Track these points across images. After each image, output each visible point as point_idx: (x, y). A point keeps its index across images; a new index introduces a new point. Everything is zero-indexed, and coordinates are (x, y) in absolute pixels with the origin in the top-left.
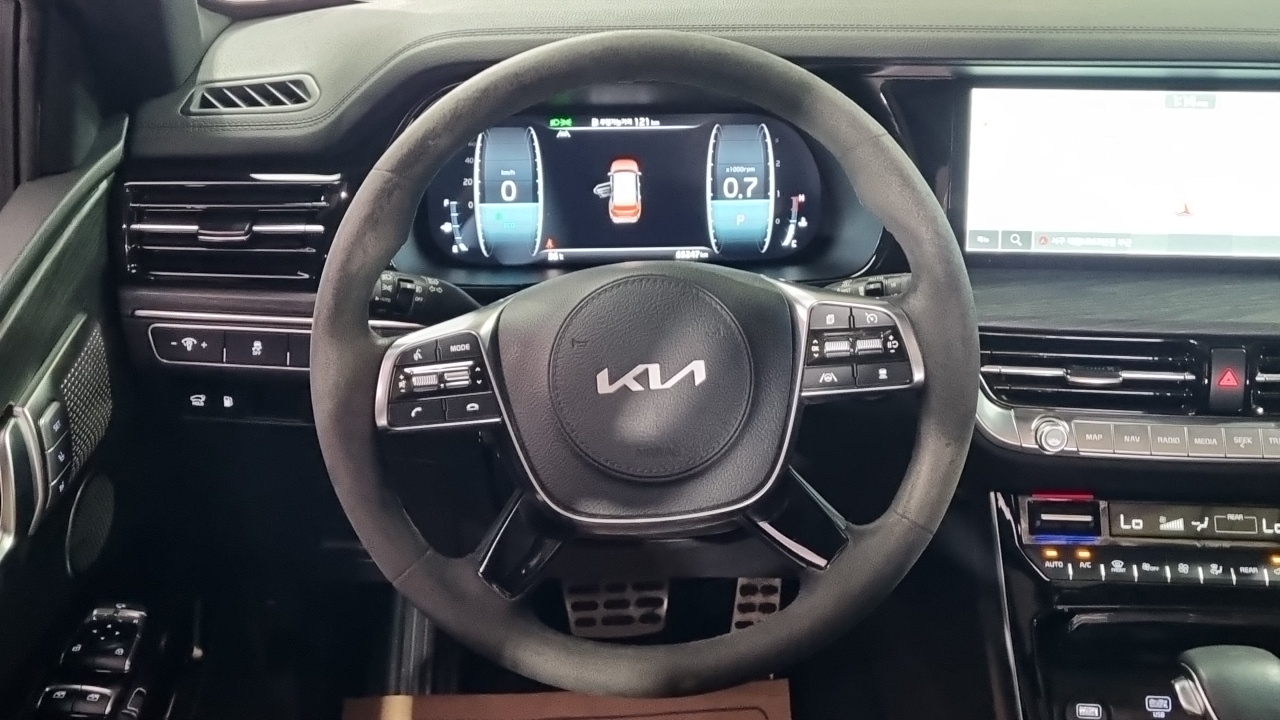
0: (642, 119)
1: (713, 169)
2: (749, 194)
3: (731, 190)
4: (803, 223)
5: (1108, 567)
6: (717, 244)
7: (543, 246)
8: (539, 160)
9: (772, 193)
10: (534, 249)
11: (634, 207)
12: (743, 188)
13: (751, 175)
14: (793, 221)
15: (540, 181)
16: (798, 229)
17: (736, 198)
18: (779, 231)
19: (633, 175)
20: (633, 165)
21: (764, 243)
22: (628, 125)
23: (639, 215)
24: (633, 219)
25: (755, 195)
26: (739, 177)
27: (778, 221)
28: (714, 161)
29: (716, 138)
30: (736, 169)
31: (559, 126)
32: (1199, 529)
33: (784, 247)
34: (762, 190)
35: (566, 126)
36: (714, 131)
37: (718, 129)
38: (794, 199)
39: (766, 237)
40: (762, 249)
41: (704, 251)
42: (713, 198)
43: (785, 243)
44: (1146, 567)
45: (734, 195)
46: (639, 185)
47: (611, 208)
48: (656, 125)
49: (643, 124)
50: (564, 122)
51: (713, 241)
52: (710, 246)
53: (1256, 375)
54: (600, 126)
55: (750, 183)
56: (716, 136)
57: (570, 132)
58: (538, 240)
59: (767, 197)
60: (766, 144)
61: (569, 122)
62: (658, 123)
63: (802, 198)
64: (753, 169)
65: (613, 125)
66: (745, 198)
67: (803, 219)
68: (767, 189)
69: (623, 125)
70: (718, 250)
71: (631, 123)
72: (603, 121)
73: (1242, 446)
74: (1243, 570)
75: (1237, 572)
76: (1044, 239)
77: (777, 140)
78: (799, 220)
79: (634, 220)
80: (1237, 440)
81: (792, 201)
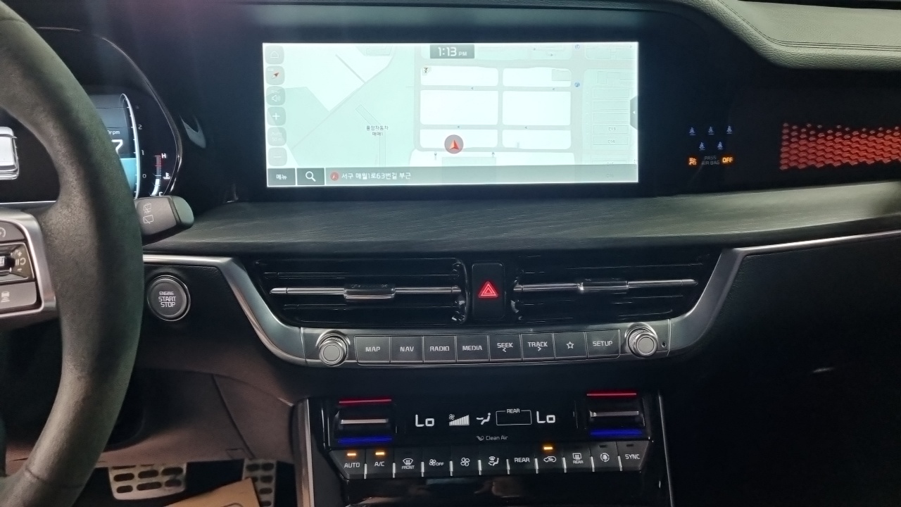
2: (118, 153)
4: (167, 177)
5: (400, 464)
9: (137, 152)
11: (13, 166)
13: (117, 137)
14: (158, 175)
16: (163, 182)
18: (147, 184)
19: (9, 140)
20: (8, 131)
21: (135, 194)
23: (18, 173)
24: (12, 176)
25: (123, 153)
27: (145, 176)
32: (482, 423)
34: (128, 150)
38: (158, 157)
39: (135, 189)
43: (154, 194)
44: (433, 462)
46: (16, 147)
53: (514, 286)
55: (117, 144)
59: (134, 156)
60: (128, 110)
63: (164, 156)
64: (118, 132)
67: (167, 174)
68: (133, 150)
73: (504, 350)
74: (517, 460)
75: (512, 463)
76: (335, 174)
77: (137, 107)
78: (163, 174)
79: (14, 177)
80: (500, 345)
81: (155, 159)
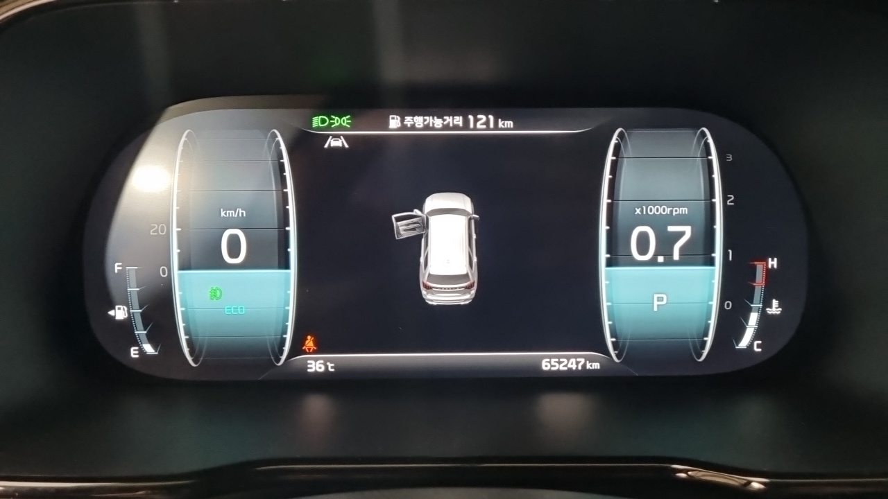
0: (483, 118)
1: (611, 208)
2: (676, 257)
3: (643, 248)
4: (775, 309)
6: (615, 345)
7: (297, 349)
8: (290, 190)
9: (718, 255)
10: (281, 352)
11: (465, 277)
12: (666, 243)
13: (681, 221)
14: (757, 305)
15: (292, 229)
16: (764, 318)
17: (653, 262)
18: (730, 323)
19: (462, 221)
20: (463, 202)
21: (704, 344)
22: (456, 127)
23: (473, 292)
24: (460, 297)
25: (689, 257)
26: (659, 224)
27: (729, 305)
28: (611, 194)
29: (617, 152)
30: (654, 210)
31: (329, 128)
33: (741, 350)
34: (700, 248)
35: (341, 128)
36: (614, 141)
37: (621, 136)
38: (759, 265)
39: (706, 334)
40: (700, 355)
41: (592, 360)
42: (610, 263)
43: (744, 344)
45: (648, 257)
46: (473, 236)
47: (424, 279)
48: (507, 127)
49: (483, 124)
50: (337, 121)
51: (609, 340)
52: (603, 349)
54: (404, 127)
55: (679, 236)
56: (617, 147)
57: (347, 138)
58: (289, 337)
59: (711, 262)
60: (710, 163)
61: (345, 121)
62: (510, 124)
63: (773, 263)
64: (684, 210)
65: (427, 127)
66: (669, 262)
67: (775, 303)
68: (710, 247)
69: (446, 127)
70: (618, 356)
71: (461, 124)
72: (409, 121)
77: (730, 158)
78: (767, 303)
79: (464, 298)
81: (754, 268)
